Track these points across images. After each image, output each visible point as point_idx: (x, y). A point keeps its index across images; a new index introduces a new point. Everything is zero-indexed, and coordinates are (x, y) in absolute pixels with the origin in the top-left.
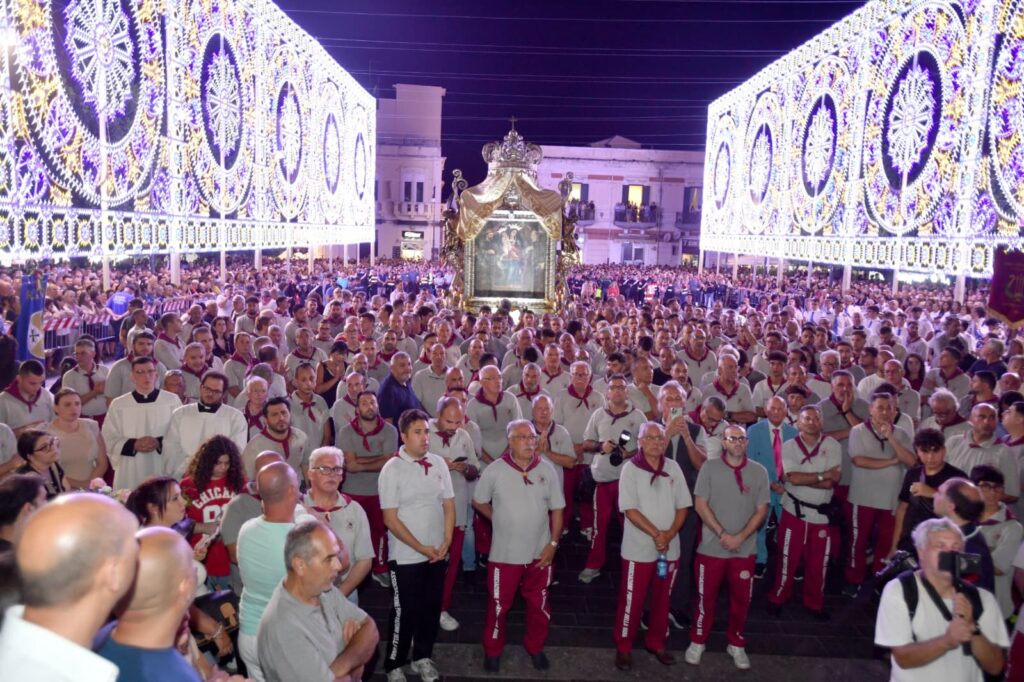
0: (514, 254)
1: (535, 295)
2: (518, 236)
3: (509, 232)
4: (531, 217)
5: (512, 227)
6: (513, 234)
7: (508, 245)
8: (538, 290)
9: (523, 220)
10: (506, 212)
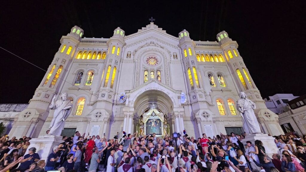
0: (155, 126)
1: (160, 134)
2: (155, 121)
3: (153, 121)
4: (158, 118)
5: (154, 120)
6: (154, 121)
7: (153, 124)
8: (160, 133)
9: (156, 118)
10: (152, 117)
